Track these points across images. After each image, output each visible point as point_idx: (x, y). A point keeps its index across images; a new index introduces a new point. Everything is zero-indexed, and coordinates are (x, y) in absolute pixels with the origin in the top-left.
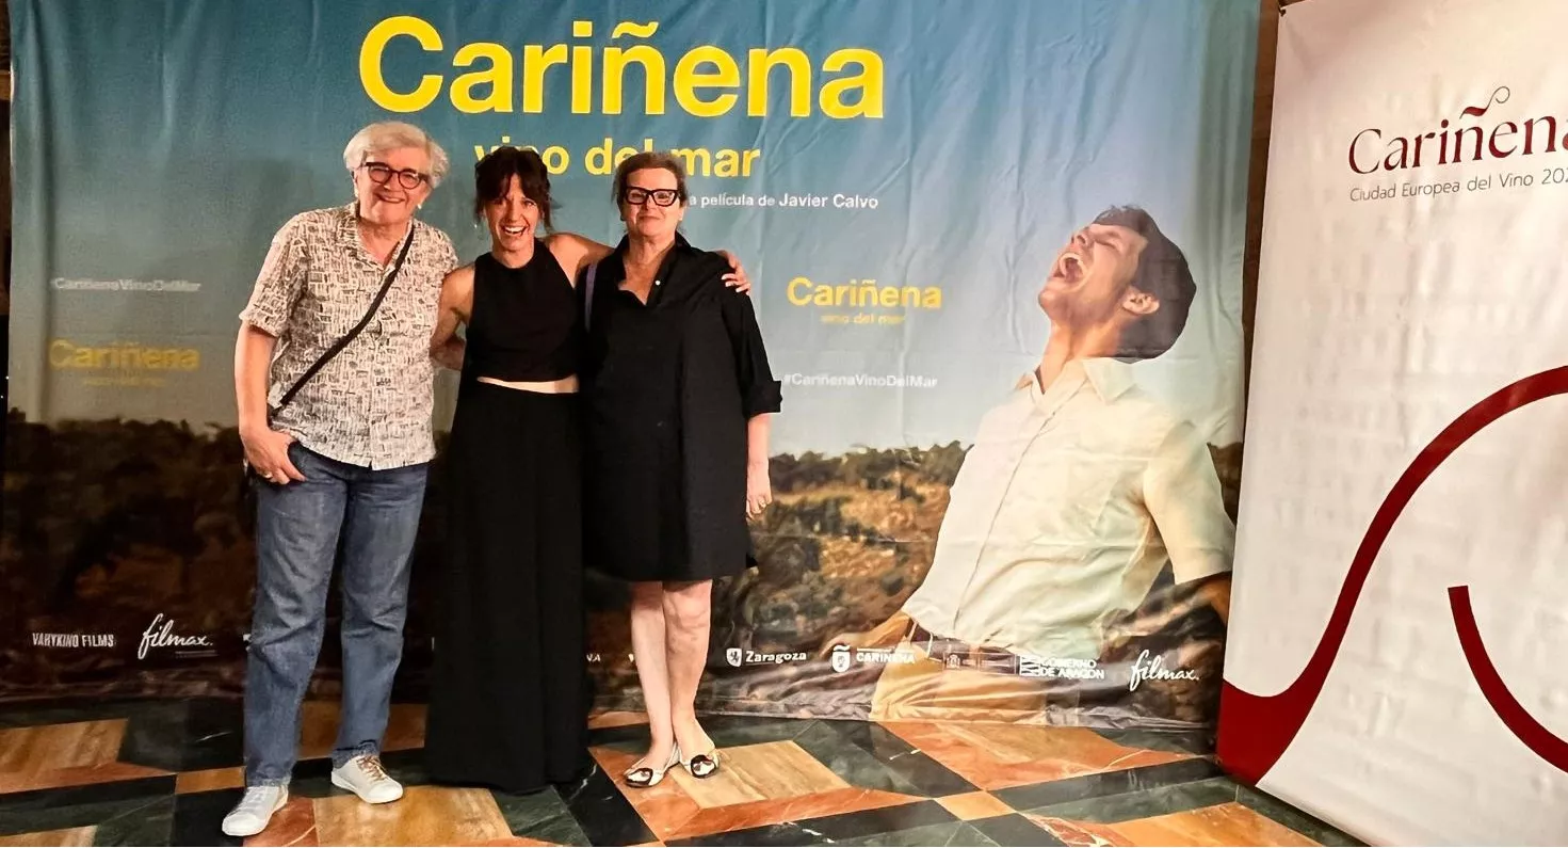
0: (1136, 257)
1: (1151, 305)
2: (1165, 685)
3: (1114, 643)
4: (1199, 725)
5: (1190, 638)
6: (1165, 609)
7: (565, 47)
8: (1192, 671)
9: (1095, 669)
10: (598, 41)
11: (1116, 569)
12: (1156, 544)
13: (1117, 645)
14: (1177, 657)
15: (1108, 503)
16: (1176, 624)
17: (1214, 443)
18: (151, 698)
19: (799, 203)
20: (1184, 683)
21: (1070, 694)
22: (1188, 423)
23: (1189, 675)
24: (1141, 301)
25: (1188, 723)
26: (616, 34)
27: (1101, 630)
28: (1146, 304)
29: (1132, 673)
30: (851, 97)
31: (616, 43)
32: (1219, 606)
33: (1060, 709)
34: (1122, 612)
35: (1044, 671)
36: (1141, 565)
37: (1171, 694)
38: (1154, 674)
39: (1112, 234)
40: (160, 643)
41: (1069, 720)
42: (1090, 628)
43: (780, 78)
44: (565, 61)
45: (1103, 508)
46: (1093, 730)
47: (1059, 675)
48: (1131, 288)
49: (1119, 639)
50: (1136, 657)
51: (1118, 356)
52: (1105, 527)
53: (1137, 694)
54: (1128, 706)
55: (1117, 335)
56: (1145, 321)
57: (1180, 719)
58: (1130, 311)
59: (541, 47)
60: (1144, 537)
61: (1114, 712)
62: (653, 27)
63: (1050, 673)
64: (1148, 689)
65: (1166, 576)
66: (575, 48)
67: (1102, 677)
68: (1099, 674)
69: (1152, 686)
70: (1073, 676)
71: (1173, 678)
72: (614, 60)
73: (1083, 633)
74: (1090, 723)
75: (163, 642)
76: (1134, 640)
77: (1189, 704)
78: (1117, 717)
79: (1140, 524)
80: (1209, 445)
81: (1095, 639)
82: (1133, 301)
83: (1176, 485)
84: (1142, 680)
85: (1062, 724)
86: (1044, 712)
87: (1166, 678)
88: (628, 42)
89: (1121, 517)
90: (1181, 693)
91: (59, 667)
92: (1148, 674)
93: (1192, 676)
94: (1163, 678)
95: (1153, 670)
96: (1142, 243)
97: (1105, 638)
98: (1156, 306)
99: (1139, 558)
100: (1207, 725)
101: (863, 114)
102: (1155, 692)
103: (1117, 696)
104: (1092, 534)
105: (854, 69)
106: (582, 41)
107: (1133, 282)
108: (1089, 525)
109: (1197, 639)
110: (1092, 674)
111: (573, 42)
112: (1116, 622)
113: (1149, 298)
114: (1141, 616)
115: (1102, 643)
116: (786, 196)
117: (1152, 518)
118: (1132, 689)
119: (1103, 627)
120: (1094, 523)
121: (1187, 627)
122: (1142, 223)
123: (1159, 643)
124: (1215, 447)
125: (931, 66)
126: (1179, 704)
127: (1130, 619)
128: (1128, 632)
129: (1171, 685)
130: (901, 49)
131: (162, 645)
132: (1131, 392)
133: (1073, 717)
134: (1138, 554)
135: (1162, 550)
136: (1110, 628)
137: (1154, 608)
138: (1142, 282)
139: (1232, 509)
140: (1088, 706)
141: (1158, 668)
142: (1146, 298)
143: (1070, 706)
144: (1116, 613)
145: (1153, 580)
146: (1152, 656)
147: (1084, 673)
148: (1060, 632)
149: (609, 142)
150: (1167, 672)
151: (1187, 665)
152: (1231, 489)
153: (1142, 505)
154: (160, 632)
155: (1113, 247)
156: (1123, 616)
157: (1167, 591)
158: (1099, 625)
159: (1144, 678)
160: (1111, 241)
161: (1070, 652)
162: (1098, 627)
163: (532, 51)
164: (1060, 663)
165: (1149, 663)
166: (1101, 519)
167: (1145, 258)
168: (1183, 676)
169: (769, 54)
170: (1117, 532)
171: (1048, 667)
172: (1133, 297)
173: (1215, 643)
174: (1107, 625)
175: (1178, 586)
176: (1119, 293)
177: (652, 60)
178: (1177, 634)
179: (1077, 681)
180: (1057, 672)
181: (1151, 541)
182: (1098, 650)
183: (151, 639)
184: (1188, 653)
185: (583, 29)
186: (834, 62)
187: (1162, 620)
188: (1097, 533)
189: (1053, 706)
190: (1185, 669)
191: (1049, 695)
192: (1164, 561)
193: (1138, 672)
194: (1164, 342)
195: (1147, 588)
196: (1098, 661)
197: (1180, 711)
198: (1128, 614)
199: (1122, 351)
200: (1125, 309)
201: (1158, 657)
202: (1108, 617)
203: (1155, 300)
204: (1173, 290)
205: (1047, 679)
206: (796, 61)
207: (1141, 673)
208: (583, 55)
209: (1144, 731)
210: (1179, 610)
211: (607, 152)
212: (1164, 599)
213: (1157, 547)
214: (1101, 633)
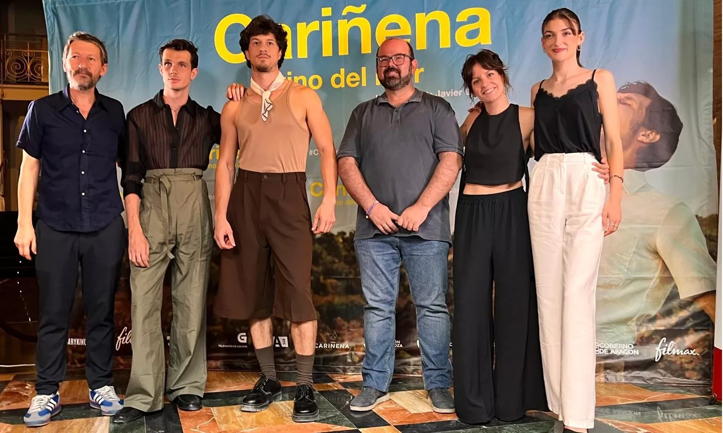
0: (644, 111)
1: (655, 137)
2: (677, 358)
3: (643, 334)
4: (700, 382)
5: (691, 330)
6: (675, 314)
7: (318, 22)
8: (694, 350)
9: (633, 349)
10: (335, 18)
11: (642, 291)
12: (666, 275)
13: (646, 335)
14: (685, 341)
15: (634, 252)
16: (683, 322)
17: (700, 215)
18: (122, 370)
19: (446, 95)
20: (690, 357)
21: (618, 363)
22: (682, 204)
23: (692, 352)
24: (649, 135)
25: (693, 381)
26: (344, 13)
27: (635, 327)
28: (651, 137)
29: (656, 351)
30: (473, 34)
31: (344, 17)
32: (709, 311)
33: (613, 373)
34: (648, 316)
35: (602, 351)
36: (658, 288)
37: (682, 363)
38: (670, 352)
39: (629, 98)
40: (126, 342)
41: (619, 379)
42: (628, 325)
43: (433, 27)
44: (319, 30)
45: (631, 255)
46: (634, 384)
47: (611, 353)
48: (642, 128)
49: (648, 331)
50: (658, 343)
51: (636, 168)
52: (634, 265)
53: (660, 364)
54: (654, 371)
55: (635, 156)
56: (652, 146)
57: (689, 379)
58: (643, 142)
59: (305, 23)
60: (658, 272)
61: (646, 374)
62: (363, 7)
63: (605, 352)
64: (666, 360)
65: (674, 295)
66: (323, 22)
67: (638, 353)
68: (636, 352)
69: (669, 359)
70: (619, 353)
71: (682, 354)
72: (344, 27)
73: (624, 328)
74: (631, 380)
75: (128, 341)
76: (656, 332)
77: (693, 369)
78: (648, 377)
79: (655, 264)
80: (697, 216)
81: (632, 332)
82: (643, 135)
83: (676, 241)
84: (662, 356)
85: (614, 381)
86: (603, 375)
87: (678, 354)
88: (351, 16)
89: (643, 260)
90: (687, 363)
91: (78, 356)
92: (666, 352)
93: (694, 353)
94: (676, 355)
95: (669, 350)
96: (647, 102)
97: (638, 331)
98: (658, 137)
99: (656, 284)
100: (706, 382)
101: (480, 43)
102: (670, 362)
103: (648, 365)
104: (626, 270)
105: (474, 19)
106: (327, 18)
107: (643, 125)
108: (625, 266)
109: (696, 331)
110: (631, 352)
111: (322, 19)
112: (643, 322)
113: (654, 134)
114: (659, 319)
115: (636, 334)
116: (439, 91)
117: (663, 261)
118: (656, 361)
119: (636, 325)
120: (627, 264)
121: (689, 324)
122: (647, 90)
123: (672, 333)
124: (701, 217)
125: (517, 13)
126: (687, 370)
127: (653, 319)
128: (652, 327)
129: (681, 358)
130: (499, 6)
131: (127, 343)
132: (644, 188)
133: (621, 376)
134: (655, 282)
135: (670, 279)
136: (641, 325)
137: (668, 313)
138: (649, 124)
139: (714, 254)
140: (630, 371)
141: (673, 348)
142: (651, 133)
143: (618, 371)
144: (645, 316)
145: (666, 297)
146: (668, 341)
147: (626, 352)
148: (609, 329)
149: (342, 70)
150: (678, 350)
151: (691, 347)
152: (712, 241)
153: (656, 253)
154: (126, 336)
155: (630, 105)
156: (648, 318)
157: (675, 303)
158: (634, 324)
159: (664, 354)
160: (629, 102)
161: (616, 340)
162: (633, 325)
163: (301, 26)
164: (610, 346)
165: (666, 345)
166: (631, 261)
167: (650, 110)
168: (688, 353)
169: (426, 15)
170: (641, 269)
171: (603, 349)
172: (644, 133)
173: (707, 333)
174: (639, 323)
175: (683, 300)
176: (635, 132)
177: (364, 24)
178: (683, 328)
179: (621, 356)
180: (609, 351)
181: (663, 274)
182: (634, 338)
183: (122, 340)
184: (691, 339)
185: (327, 12)
186: (462, 16)
187: (673, 320)
188: (628, 269)
189: (608, 371)
190: (690, 349)
191: (605, 364)
192: (672, 285)
193: (660, 350)
194: (664, 158)
195: (663, 301)
196: (634, 345)
197: (687, 374)
198: (651, 317)
199: (639, 165)
200: (639, 141)
201: (672, 342)
202: (638, 319)
203: (657, 134)
204: (668, 128)
205: (603, 355)
206: (441, 17)
207: (662, 351)
208: (327, 26)
209: (666, 385)
210: (684, 314)
211: (342, 76)
212: (675, 308)
213: (667, 277)
214: (635, 328)
